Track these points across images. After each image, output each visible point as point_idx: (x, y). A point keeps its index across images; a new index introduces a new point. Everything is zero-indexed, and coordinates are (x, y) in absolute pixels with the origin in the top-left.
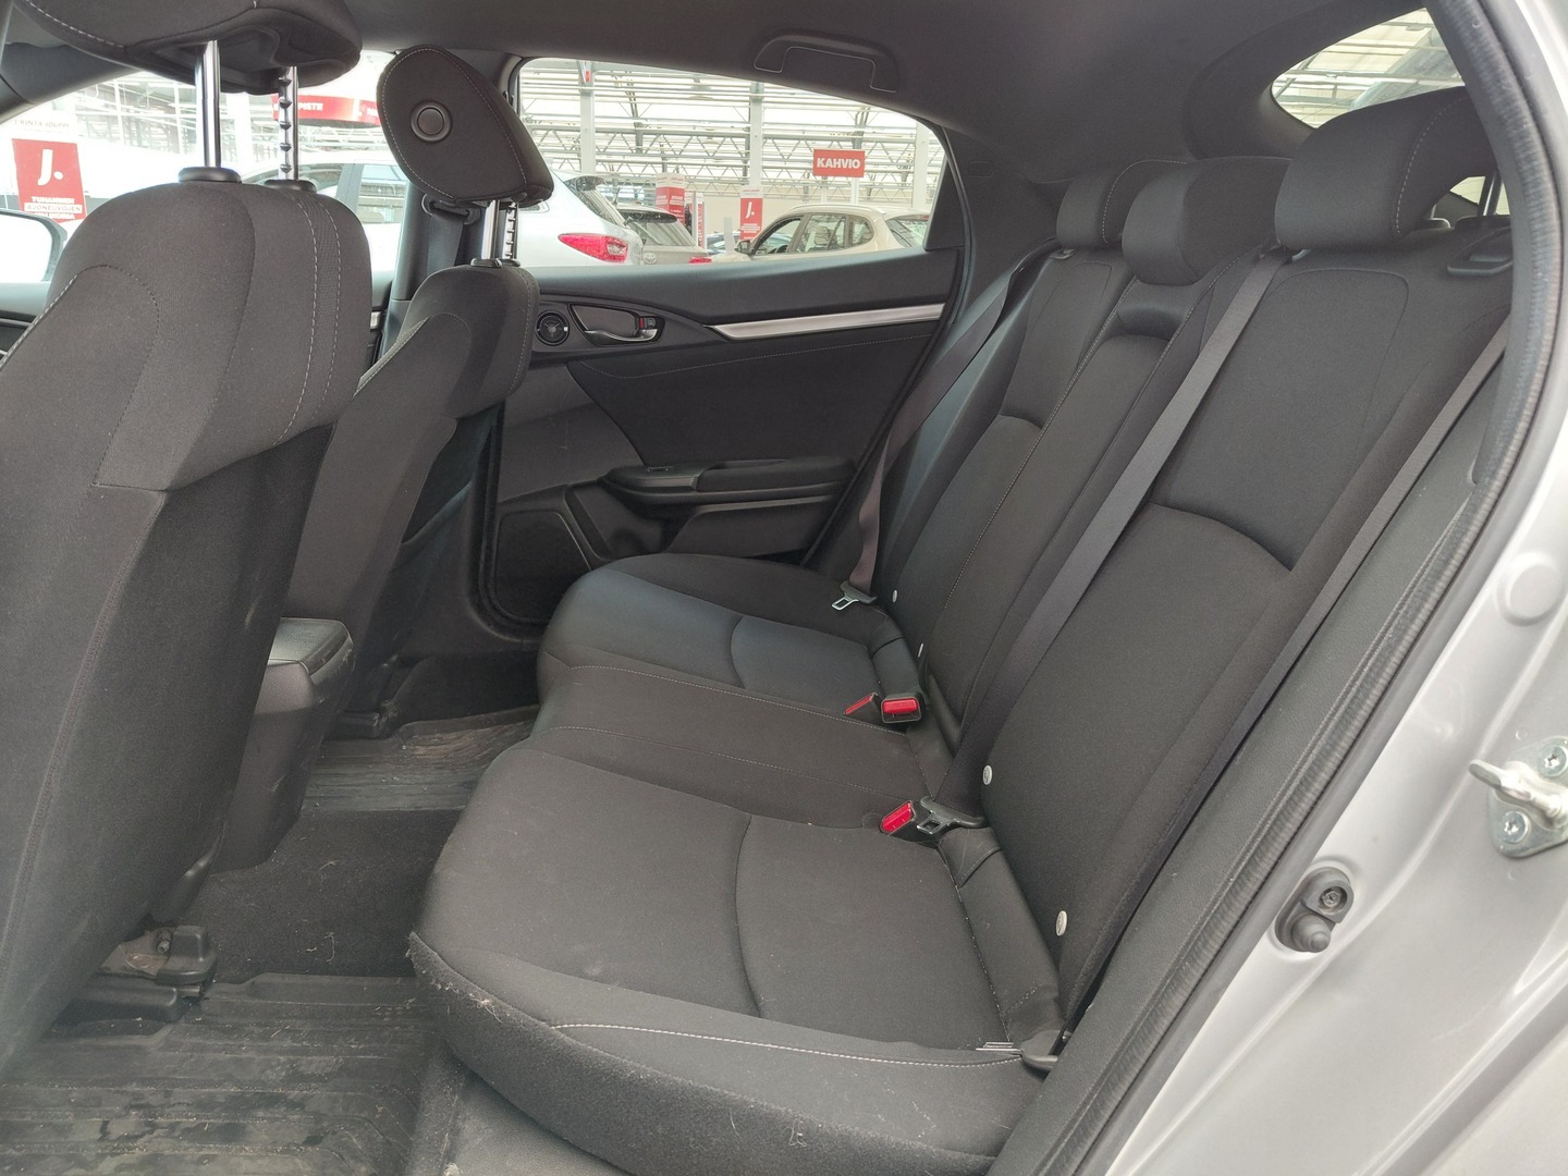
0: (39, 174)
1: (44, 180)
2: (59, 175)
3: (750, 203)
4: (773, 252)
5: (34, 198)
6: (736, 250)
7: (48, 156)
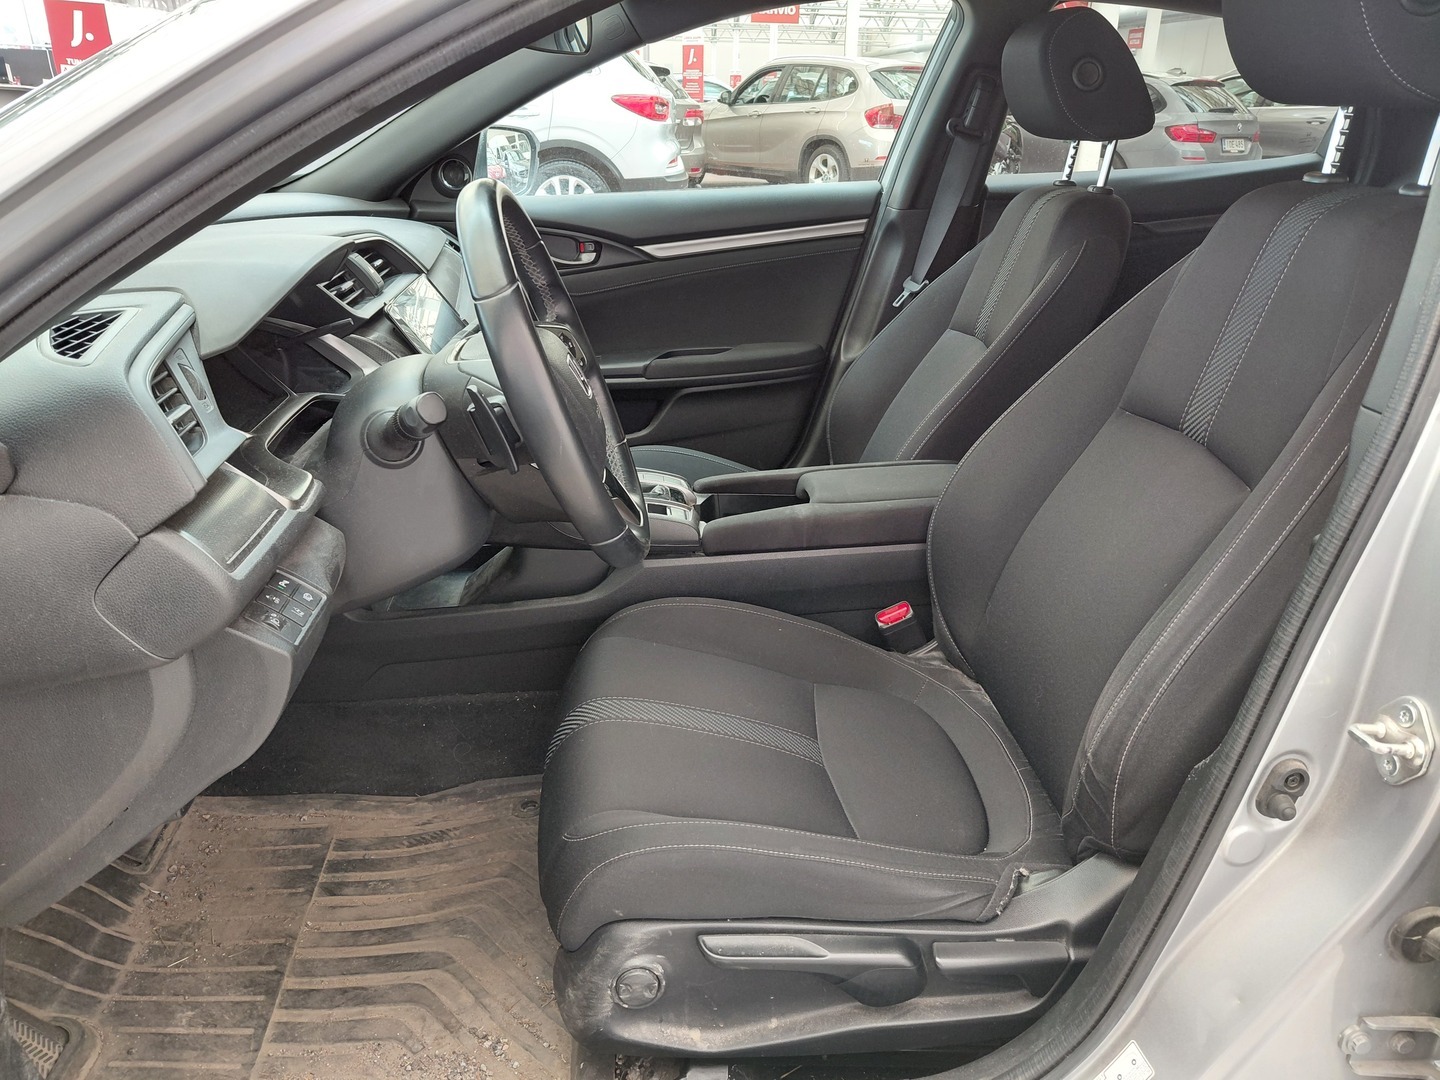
0: (72, 37)
1: (76, 41)
2: (90, 37)
3: (692, 51)
4: (751, 101)
5: (69, 60)
6: (719, 101)
7: (78, 16)
